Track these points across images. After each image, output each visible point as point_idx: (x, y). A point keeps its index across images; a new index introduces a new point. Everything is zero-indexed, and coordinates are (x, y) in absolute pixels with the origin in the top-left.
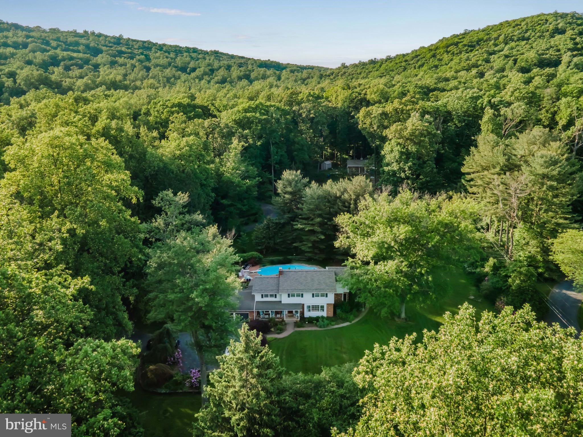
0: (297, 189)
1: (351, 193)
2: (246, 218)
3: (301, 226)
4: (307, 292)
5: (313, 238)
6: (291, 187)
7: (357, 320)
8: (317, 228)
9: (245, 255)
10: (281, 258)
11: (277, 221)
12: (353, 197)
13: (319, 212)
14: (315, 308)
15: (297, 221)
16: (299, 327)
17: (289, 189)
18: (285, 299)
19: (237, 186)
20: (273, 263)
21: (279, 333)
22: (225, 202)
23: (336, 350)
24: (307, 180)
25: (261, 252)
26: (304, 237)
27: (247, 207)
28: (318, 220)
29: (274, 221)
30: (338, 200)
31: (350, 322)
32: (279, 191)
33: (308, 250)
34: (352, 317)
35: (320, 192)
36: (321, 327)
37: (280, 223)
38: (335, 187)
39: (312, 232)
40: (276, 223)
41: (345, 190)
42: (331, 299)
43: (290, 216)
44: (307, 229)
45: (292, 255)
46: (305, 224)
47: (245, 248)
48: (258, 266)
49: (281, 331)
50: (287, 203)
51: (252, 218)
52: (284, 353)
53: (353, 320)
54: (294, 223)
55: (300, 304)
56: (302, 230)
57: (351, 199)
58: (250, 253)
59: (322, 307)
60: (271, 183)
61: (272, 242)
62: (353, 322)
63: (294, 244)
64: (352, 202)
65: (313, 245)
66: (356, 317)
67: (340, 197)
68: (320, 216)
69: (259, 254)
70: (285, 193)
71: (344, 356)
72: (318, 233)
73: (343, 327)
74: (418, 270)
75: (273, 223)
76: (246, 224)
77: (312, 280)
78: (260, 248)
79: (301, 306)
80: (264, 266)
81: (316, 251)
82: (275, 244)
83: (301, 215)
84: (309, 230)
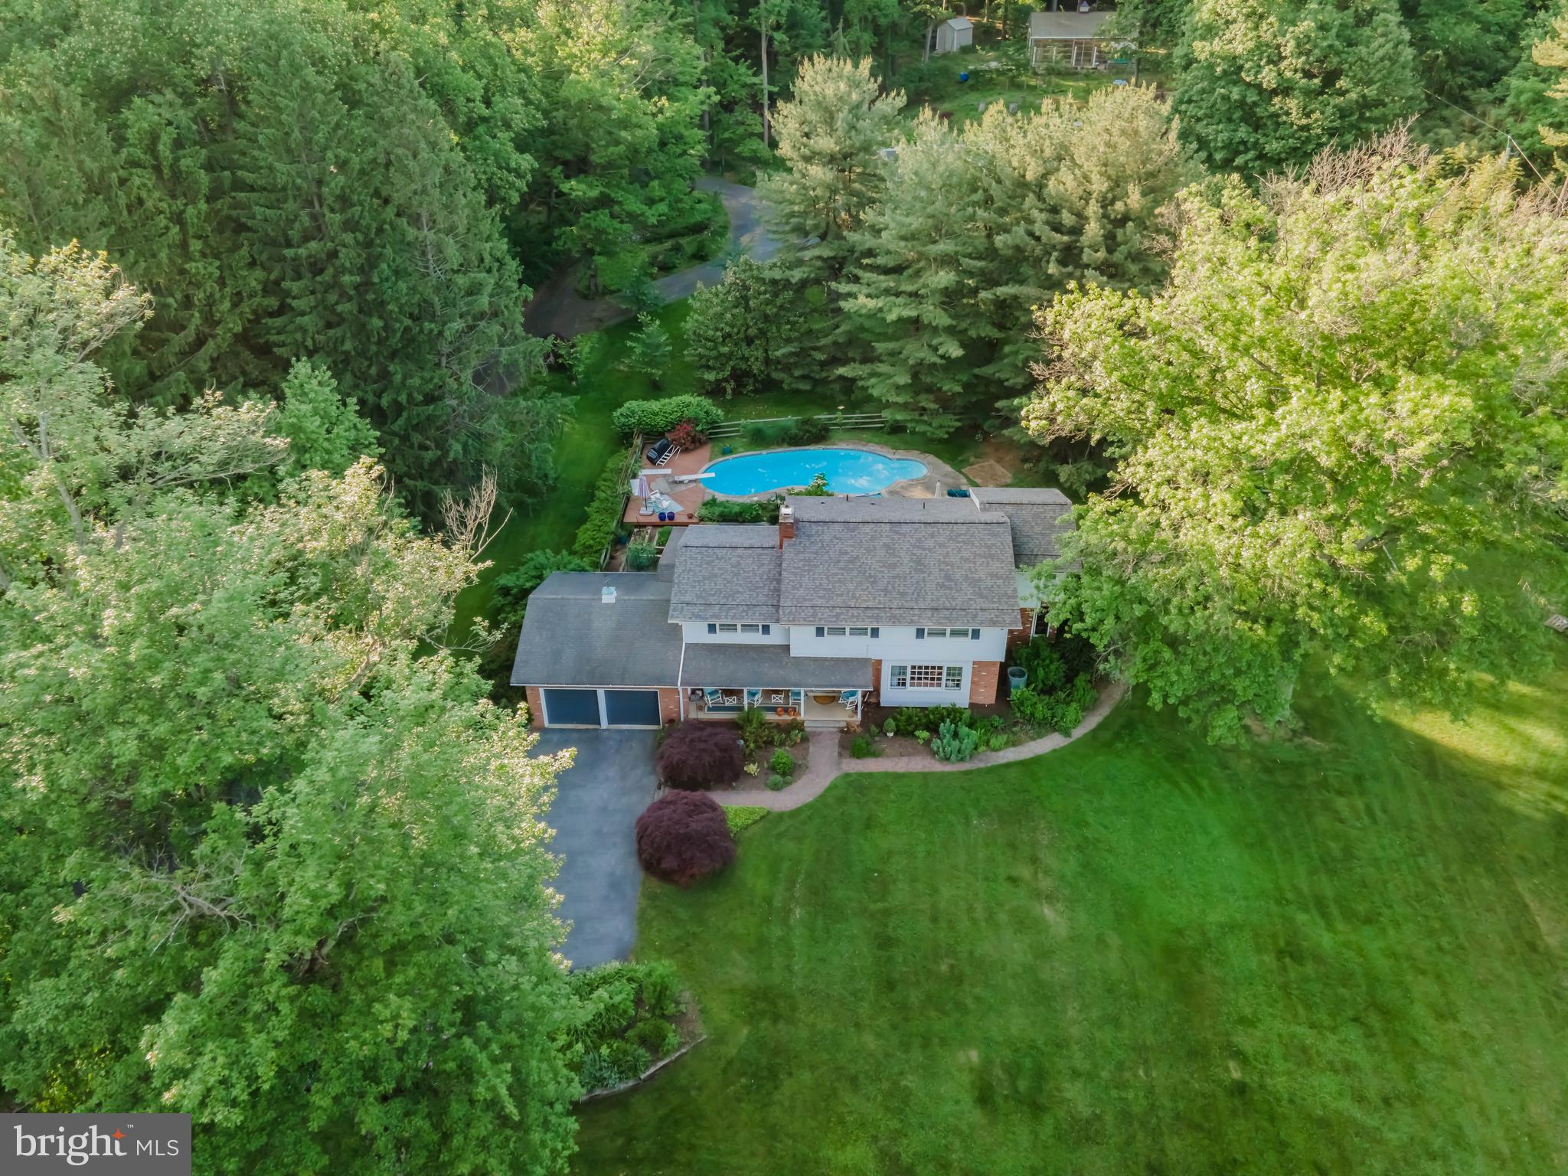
0: (858, 140)
1: (1091, 166)
2: (668, 244)
3: (872, 304)
4: (895, 620)
5: (916, 351)
6: (832, 131)
7: (1092, 721)
8: (935, 315)
9: (654, 405)
10: (789, 420)
11: (777, 274)
12: (1099, 185)
13: (945, 247)
14: (927, 674)
15: (856, 279)
16: (858, 753)
17: (826, 143)
18: (804, 643)
19: (625, 123)
20: (759, 439)
21: (776, 788)
22: (576, 188)
23: (1013, 880)
24: (897, 100)
25: (715, 392)
26: (880, 347)
27: (663, 208)
28: (944, 278)
29: (767, 275)
30: (1031, 199)
31: (1066, 733)
32: (785, 149)
33: (893, 398)
34: (1072, 710)
35: (951, 159)
36: (947, 759)
37: (787, 284)
38: (1018, 139)
39: (915, 325)
40: (774, 282)
41: (1063, 154)
42: (992, 646)
43: (827, 253)
44: (892, 317)
45: (832, 409)
46: (887, 292)
47: (657, 373)
48: (705, 452)
49: (788, 773)
50: (816, 200)
51: (688, 243)
52: (799, 890)
53: (1077, 722)
54: (844, 288)
55: (866, 660)
56: (875, 315)
57: (1087, 196)
58: (676, 400)
59: (955, 673)
60: (757, 107)
61: (760, 354)
62: (1078, 733)
63: (841, 371)
64: (1093, 209)
65: (915, 376)
66: (1088, 708)
67: (1040, 186)
68: (948, 261)
69: (707, 403)
70: (808, 159)
71: (1048, 912)
72: (935, 330)
73: (1037, 760)
74: (1412, 563)
75: (763, 281)
76: (666, 268)
77: (919, 564)
78: (710, 376)
79: (870, 671)
80: (726, 452)
81: (927, 402)
82: (767, 361)
83: (870, 253)
84: (901, 320)
